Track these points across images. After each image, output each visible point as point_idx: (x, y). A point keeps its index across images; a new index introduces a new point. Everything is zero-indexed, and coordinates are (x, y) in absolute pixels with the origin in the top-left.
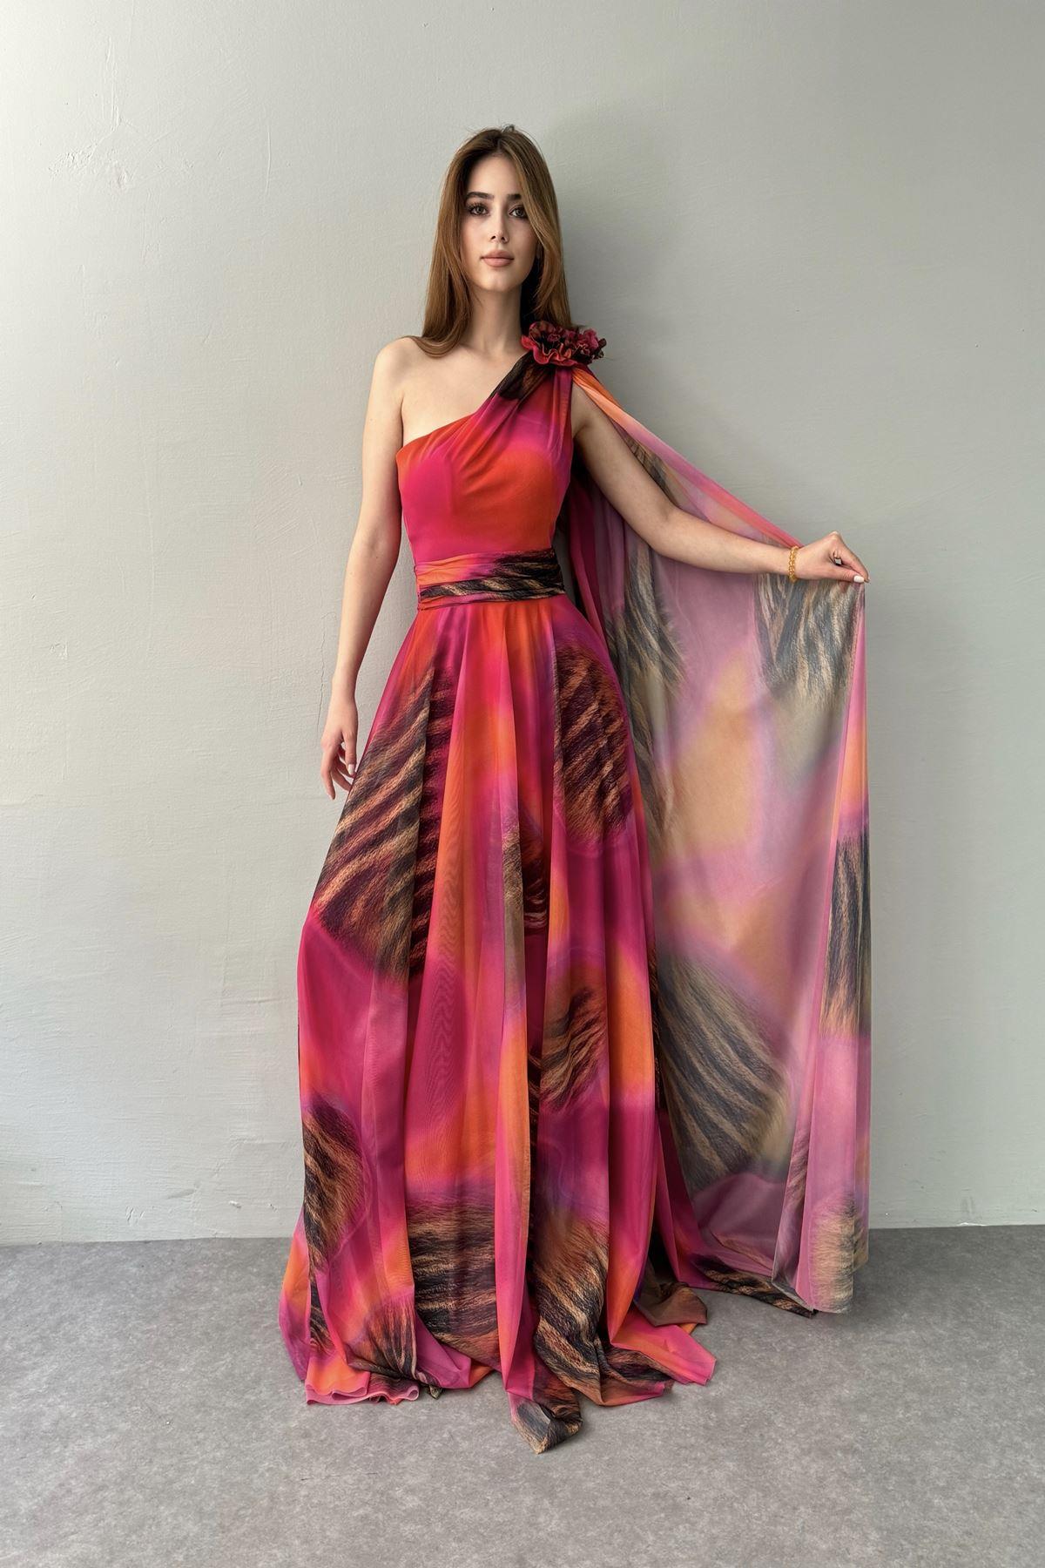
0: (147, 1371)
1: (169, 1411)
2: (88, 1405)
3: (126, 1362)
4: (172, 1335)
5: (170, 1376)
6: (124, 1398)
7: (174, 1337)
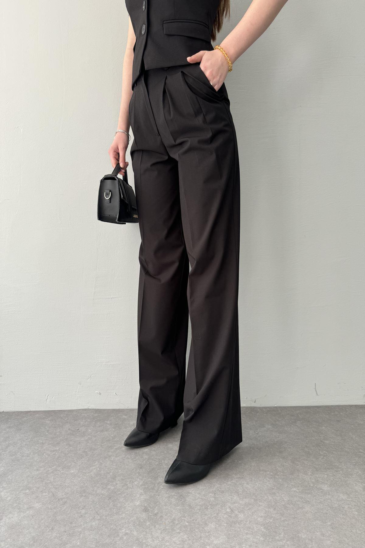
0: (52, 472)
1: (64, 496)
2: (18, 492)
3: (41, 467)
4: (67, 452)
5: (65, 475)
6: (38, 488)
7: (67, 454)
